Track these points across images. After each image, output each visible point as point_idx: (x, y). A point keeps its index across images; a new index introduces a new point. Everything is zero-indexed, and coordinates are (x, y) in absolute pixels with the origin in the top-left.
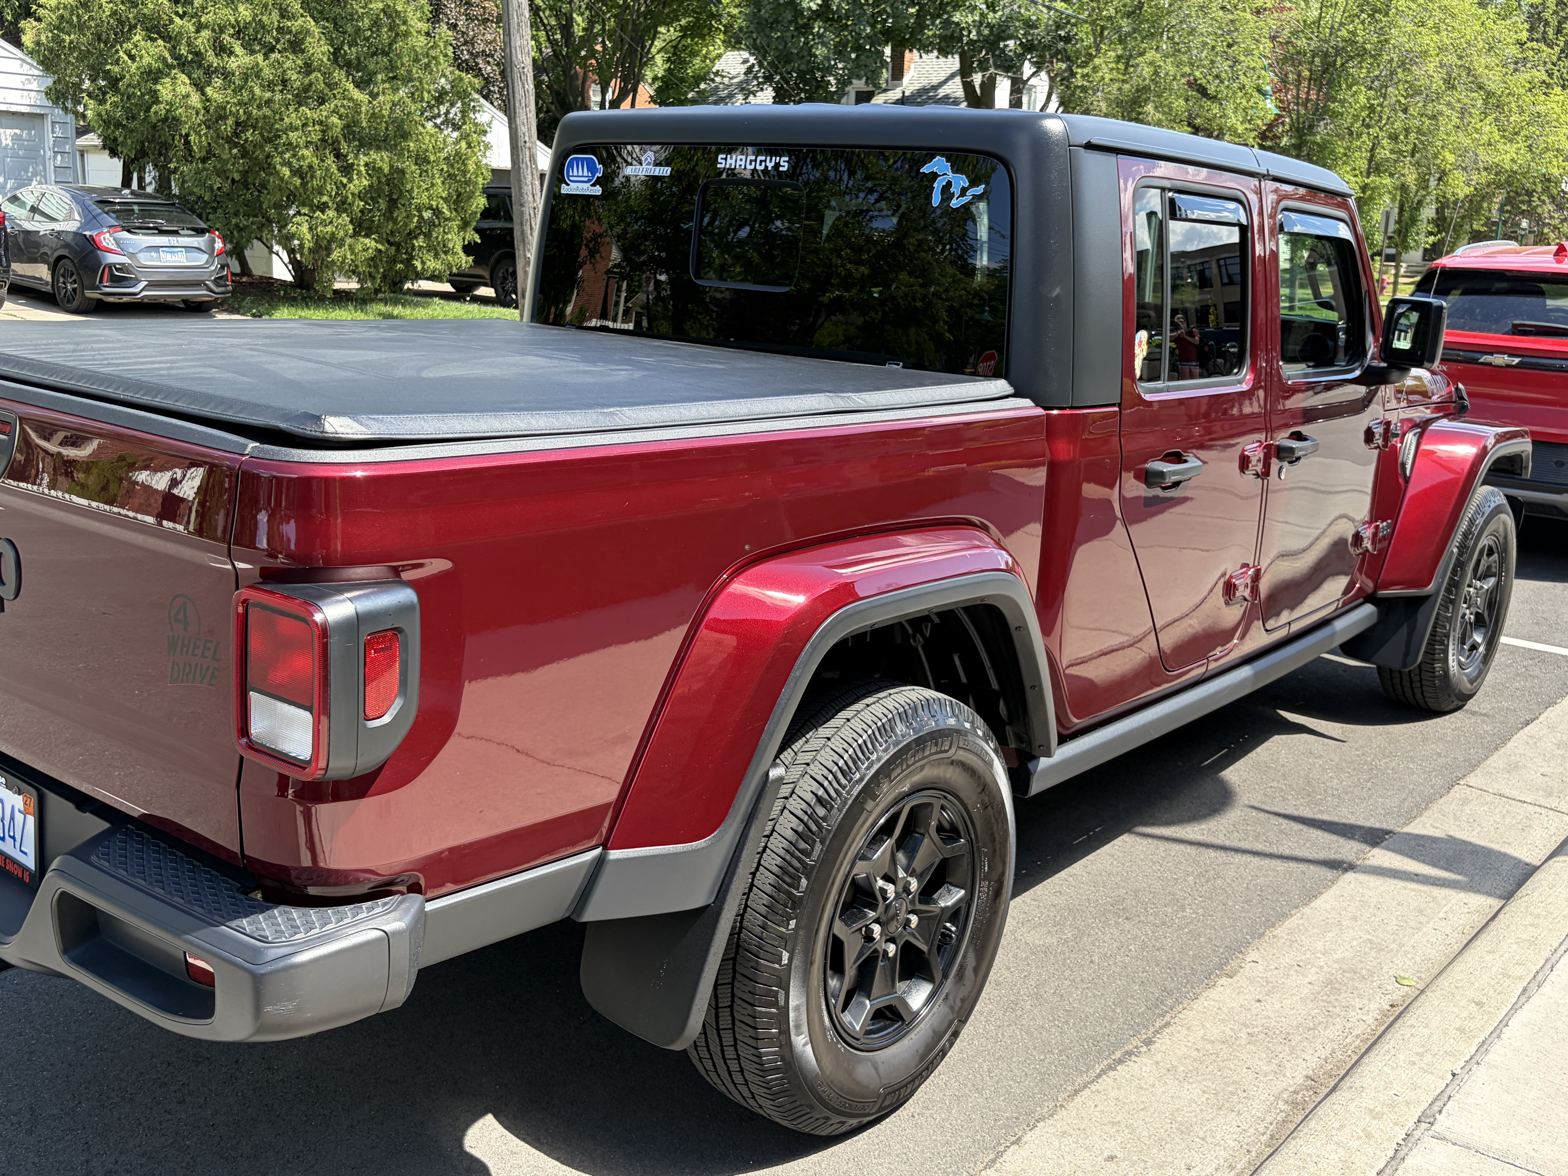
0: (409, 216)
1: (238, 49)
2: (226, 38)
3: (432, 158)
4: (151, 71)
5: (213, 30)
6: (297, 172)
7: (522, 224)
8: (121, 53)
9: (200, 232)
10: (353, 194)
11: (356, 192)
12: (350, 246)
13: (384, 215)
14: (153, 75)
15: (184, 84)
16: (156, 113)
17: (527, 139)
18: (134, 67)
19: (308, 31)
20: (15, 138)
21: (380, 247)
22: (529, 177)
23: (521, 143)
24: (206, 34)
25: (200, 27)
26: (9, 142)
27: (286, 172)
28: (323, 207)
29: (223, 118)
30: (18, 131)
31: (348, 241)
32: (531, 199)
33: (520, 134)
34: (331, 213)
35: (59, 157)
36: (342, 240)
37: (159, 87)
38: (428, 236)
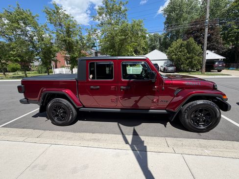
2: (178, 52)
3: (196, 59)
11: (187, 63)
15: (174, 56)
16: (172, 58)
19: (185, 50)
27: (181, 62)
29: (177, 58)
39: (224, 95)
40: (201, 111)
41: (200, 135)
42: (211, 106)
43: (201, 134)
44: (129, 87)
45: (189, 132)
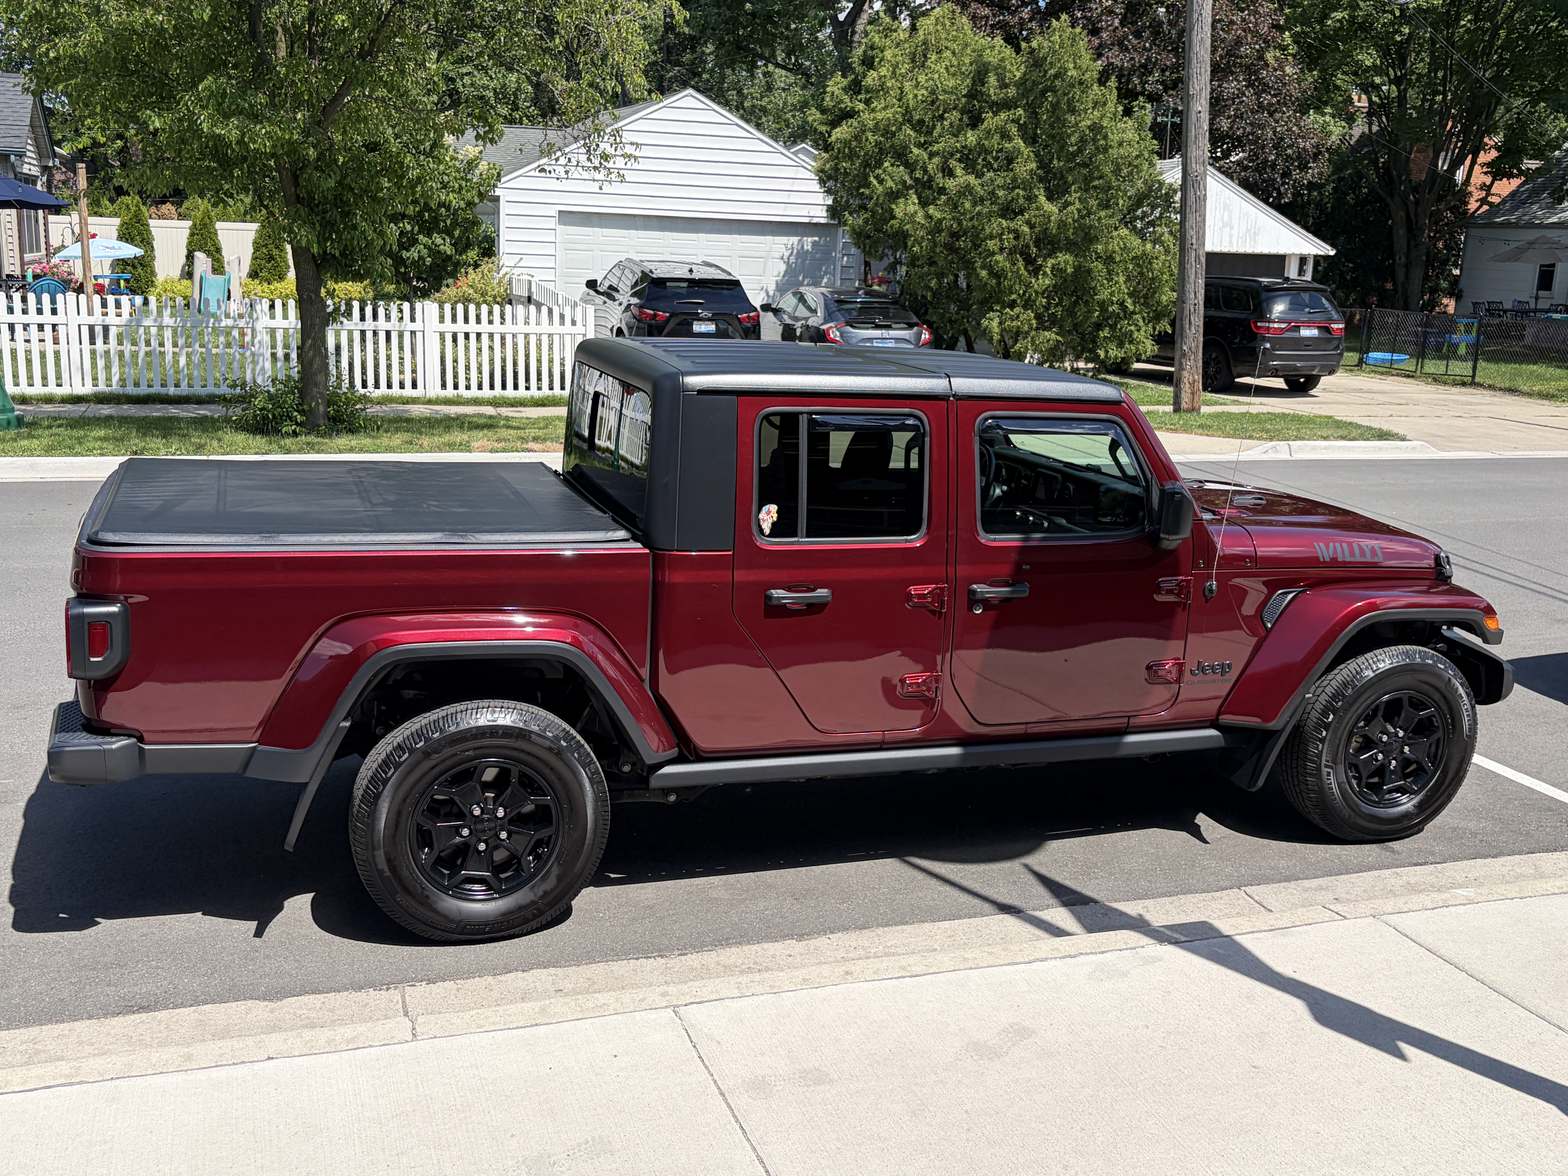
0: (1090, 312)
1: (959, 171)
2: (953, 163)
3: (1118, 259)
4: (892, 192)
5: (944, 157)
6: (992, 274)
7: (1182, 319)
8: (872, 179)
9: (911, 326)
10: (1037, 293)
11: (1040, 290)
12: (1032, 338)
13: (1067, 310)
14: (893, 196)
15: (914, 204)
16: (892, 227)
17: (1194, 241)
18: (881, 189)
19: (1020, 153)
20: (814, 244)
21: (1060, 339)
22: (1193, 277)
23: (1188, 246)
24: (936, 160)
25: (932, 155)
26: (809, 248)
27: (984, 273)
28: (1012, 305)
29: (940, 231)
30: (817, 239)
31: (1033, 333)
32: (1192, 296)
33: (1188, 237)
34: (1017, 310)
35: (845, 259)
36: (1027, 333)
37: (893, 206)
38: (1113, 327)
39: (1489, 611)
40: (1391, 712)
41: (1393, 851)
42: (1439, 676)
43: (1396, 845)
44: (1024, 591)
45: (1337, 849)
